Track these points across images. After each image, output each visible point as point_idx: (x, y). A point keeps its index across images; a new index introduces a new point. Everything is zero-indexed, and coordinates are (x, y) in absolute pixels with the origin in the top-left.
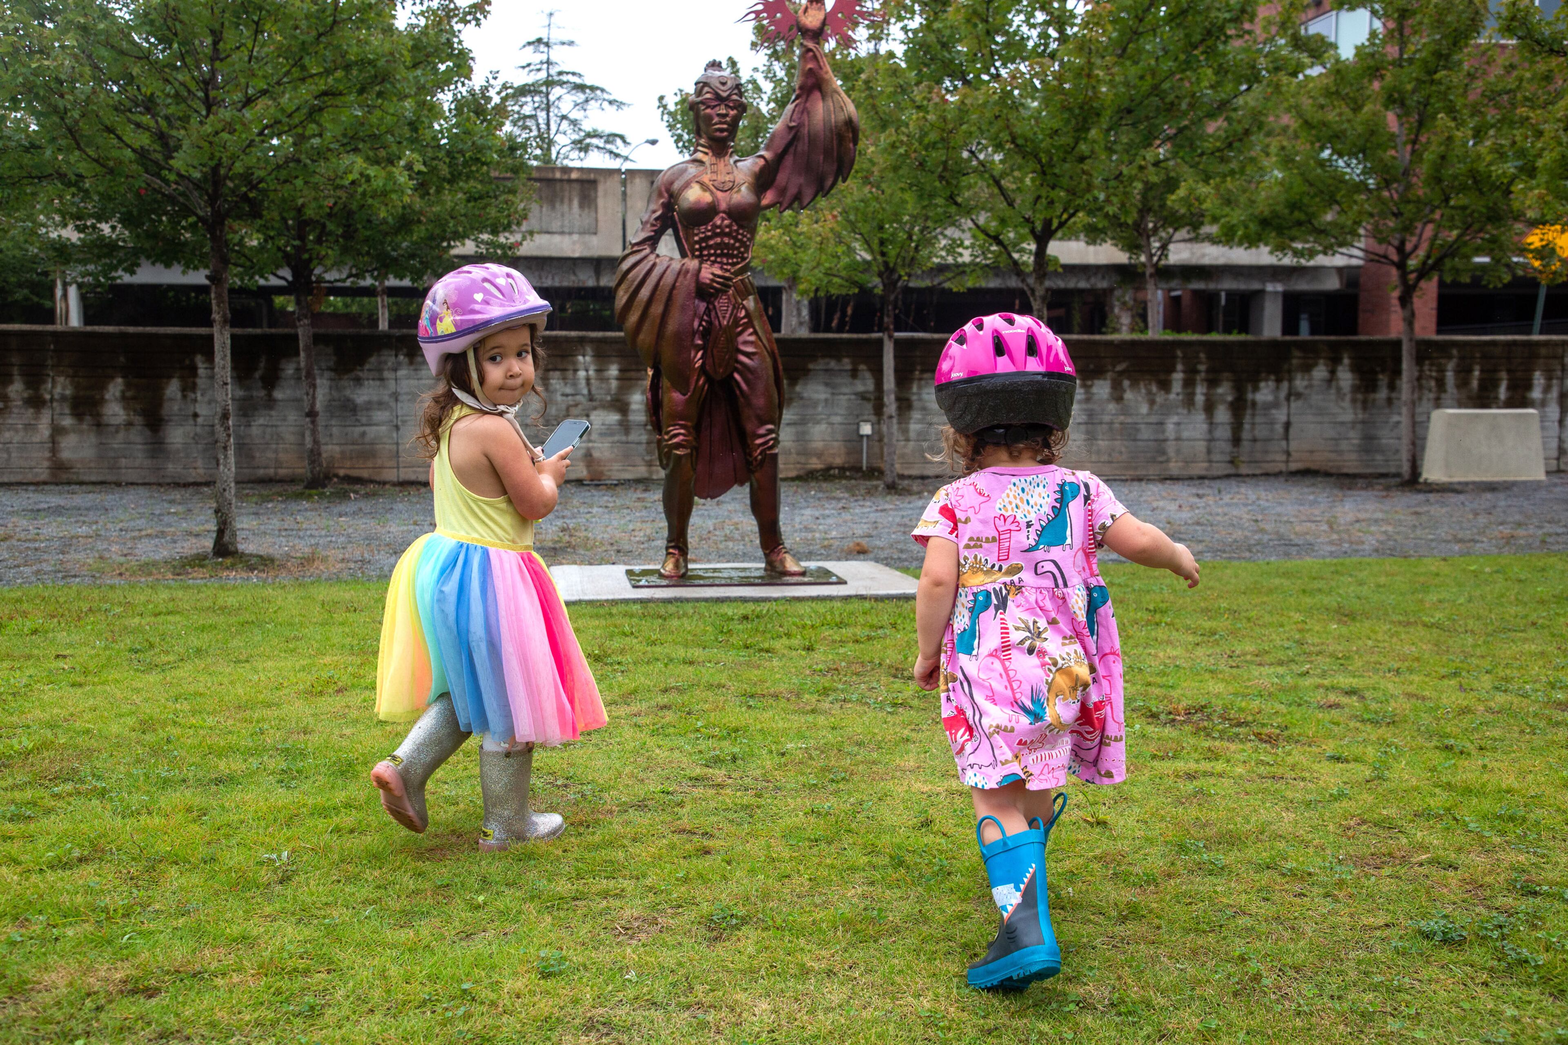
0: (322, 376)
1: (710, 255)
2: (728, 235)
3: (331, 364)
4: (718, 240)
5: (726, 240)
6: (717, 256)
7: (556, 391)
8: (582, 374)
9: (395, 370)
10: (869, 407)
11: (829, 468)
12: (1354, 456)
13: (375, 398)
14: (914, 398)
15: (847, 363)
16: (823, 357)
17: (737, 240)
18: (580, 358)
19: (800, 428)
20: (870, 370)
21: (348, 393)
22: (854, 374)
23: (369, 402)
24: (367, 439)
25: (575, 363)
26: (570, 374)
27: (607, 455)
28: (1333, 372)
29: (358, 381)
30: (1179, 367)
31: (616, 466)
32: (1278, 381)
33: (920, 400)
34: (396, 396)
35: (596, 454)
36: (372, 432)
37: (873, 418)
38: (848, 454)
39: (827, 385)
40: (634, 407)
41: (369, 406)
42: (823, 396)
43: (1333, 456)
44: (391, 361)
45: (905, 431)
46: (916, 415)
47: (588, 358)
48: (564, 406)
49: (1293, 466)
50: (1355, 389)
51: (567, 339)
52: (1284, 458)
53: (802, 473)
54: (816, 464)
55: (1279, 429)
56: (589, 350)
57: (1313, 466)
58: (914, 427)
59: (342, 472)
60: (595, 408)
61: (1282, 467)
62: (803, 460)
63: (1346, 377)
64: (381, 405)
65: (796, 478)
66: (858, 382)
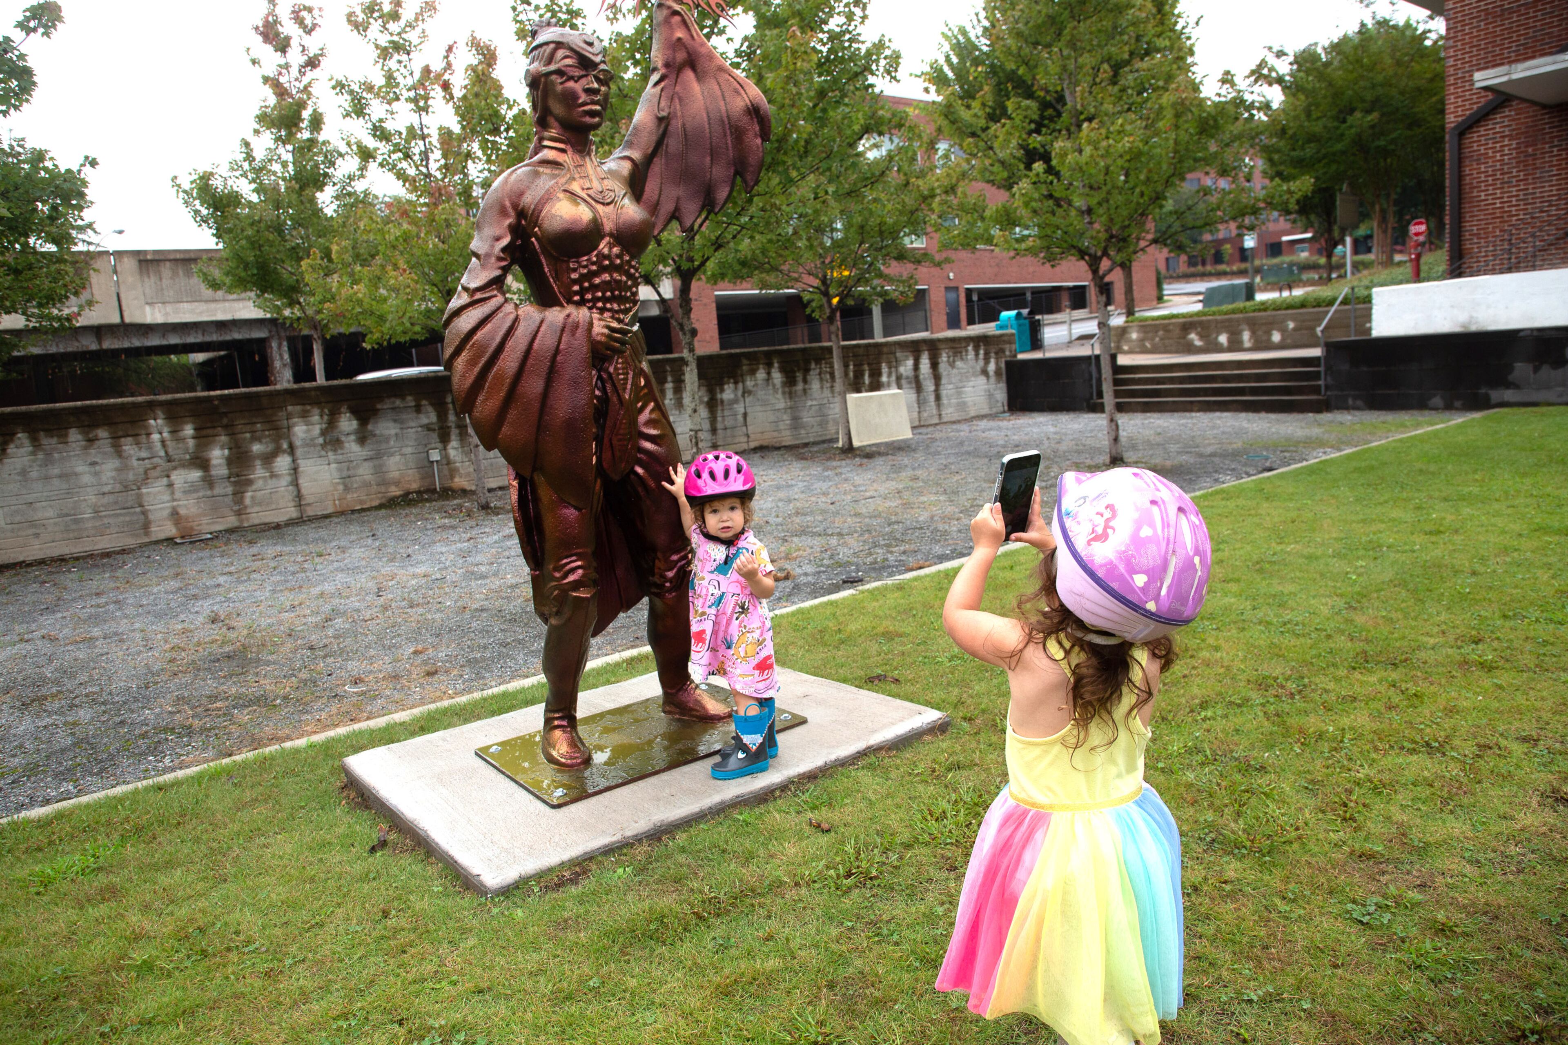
2: (618, 269)
4: (606, 277)
5: (616, 276)
7: (130, 456)
8: (156, 437)
10: (434, 436)
11: (408, 493)
12: (788, 433)
15: (410, 401)
16: (389, 397)
18: (152, 422)
19: (376, 462)
20: (431, 404)
22: (418, 409)
25: (146, 427)
26: (143, 438)
27: (194, 510)
28: (769, 373)
30: (669, 379)
31: (205, 520)
32: (736, 383)
35: (182, 512)
37: (440, 445)
38: (422, 479)
39: (395, 421)
40: (214, 462)
42: (393, 432)
43: (775, 434)
45: (467, 453)
47: (159, 421)
48: (141, 470)
49: (753, 445)
50: (784, 384)
51: (135, 405)
52: (745, 439)
53: (383, 501)
54: (395, 491)
55: (740, 418)
56: (160, 413)
57: (765, 443)
60: (175, 468)
61: (745, 446)
62: (383, 489)
63: (777, 376)
65: (380, 507)
66: (422, 416)
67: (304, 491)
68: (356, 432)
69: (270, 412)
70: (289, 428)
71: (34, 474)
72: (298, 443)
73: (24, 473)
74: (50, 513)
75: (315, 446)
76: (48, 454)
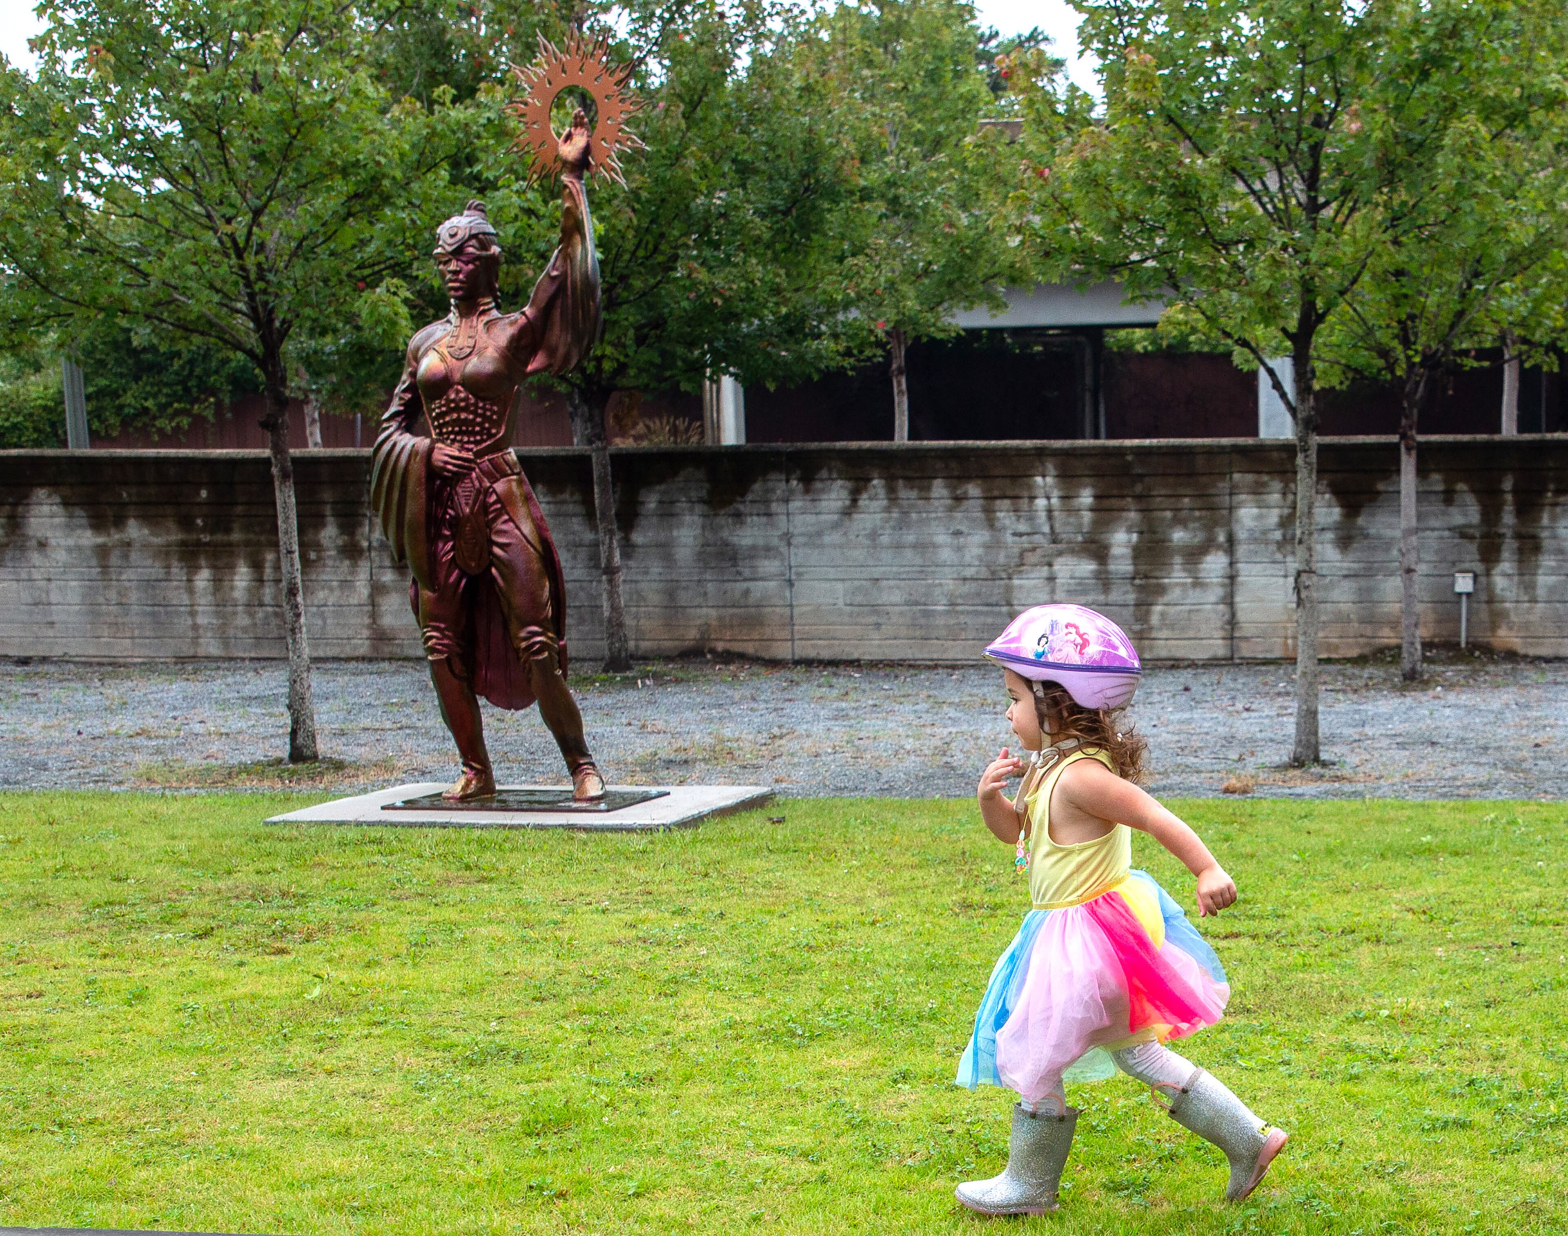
0: (691, 511)
1: (449, 433)
2: (465, 409)
3: (704, 494)
4: (455, 416)
5: (463, 416)
6: (457, 434)
7: (1004, 528)
8: (1041, 503)
9: (787, 501)
10: (1472, 549)
13: (761, 542)
14: (1545, 534)
15: (1435, 481)
17: (477, 415)
18: (1039, 479)
19: (1363, 582)
20: (1473, 491)
21: (725, 534)
22: (1448, 497)
23: (754, 547)
24: (751, 601)
25: (1030, 487)
26: (1024, 503)
29: (738, 516)
33: (1555, 537)
34: (787, 538)
36: (758, 588)
37: (1479, 567)
38: (1439, 622)
40: (1116, 551)
41: (753, 553)
44: (780, 488)
45: (1530, 587)
46: (1547, 561)
47: (1049, 480)
48: (1016, 551)
51: (1020, 452)
53: (1366, 651)
56: (1051, 468)
58: (1544, 581)
59: (720, 646)
60: (1060, 554)
62: (1368, 630)
64: (768, 551)
65: (1361, 660)
66: (1453, 510)
67: (1241, 616)
68: (1337, 527)
69: (1204, 480)
70: (1231, 509)
71: (885, 539)
72: (1241, 534)
73: (874, 535)
74: (896, 597)
75: (1267, 543)
76: (905, 513)
